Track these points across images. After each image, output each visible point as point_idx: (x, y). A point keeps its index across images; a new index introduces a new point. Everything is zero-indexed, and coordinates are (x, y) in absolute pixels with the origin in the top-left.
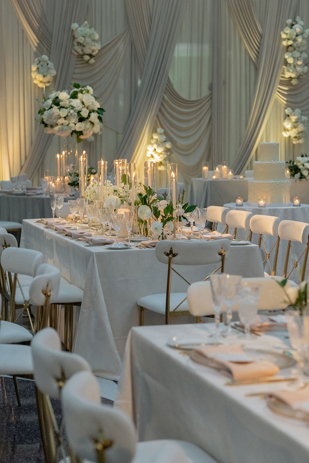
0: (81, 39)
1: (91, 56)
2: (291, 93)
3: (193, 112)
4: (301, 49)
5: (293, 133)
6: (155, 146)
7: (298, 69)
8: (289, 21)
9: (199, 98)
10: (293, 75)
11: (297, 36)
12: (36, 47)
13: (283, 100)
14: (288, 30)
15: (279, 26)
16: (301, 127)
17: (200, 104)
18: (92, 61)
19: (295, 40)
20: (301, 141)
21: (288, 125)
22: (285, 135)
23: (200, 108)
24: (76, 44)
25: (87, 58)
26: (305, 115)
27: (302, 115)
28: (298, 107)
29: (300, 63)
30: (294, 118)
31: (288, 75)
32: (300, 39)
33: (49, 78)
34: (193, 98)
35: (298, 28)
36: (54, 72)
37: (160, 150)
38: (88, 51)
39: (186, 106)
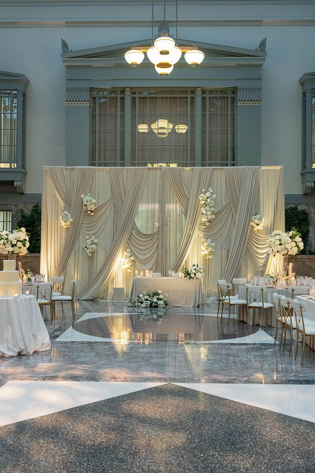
0: (85, 203)
1: (91, 212)
2: (206, 230)
3: (149, 240)
4: (211, 205)
5: (206, 252)
6: (125, 259)
7: (208, 216)
8: (204, 190)
9: (152, 233)
10: (206, 220)
11: (208, 198)
12: (64, 208)
13: (201, 234)
14: (202, 195)
15: (198, 193)
16: (210, 249)
17: (153, 236)
18: (92, 214)
19: (206, 201)
20: (210, 257)
21: (203, 248)
22: (203, 253)
23: (153, 238)
24: (83, 206)
25: (89, 212)
26: (213, 242)
27: (211, 242)
28: (210, 238)
29: (209, 213)
30: (206, 244)
31: (203, 220)
32: (209, 200)
33: (68, 223)
34: (149, 233)
35: (208, 194)
36: (71, 220)
37: (127, 261)
38: (89, 209)
39: (145, 237)
